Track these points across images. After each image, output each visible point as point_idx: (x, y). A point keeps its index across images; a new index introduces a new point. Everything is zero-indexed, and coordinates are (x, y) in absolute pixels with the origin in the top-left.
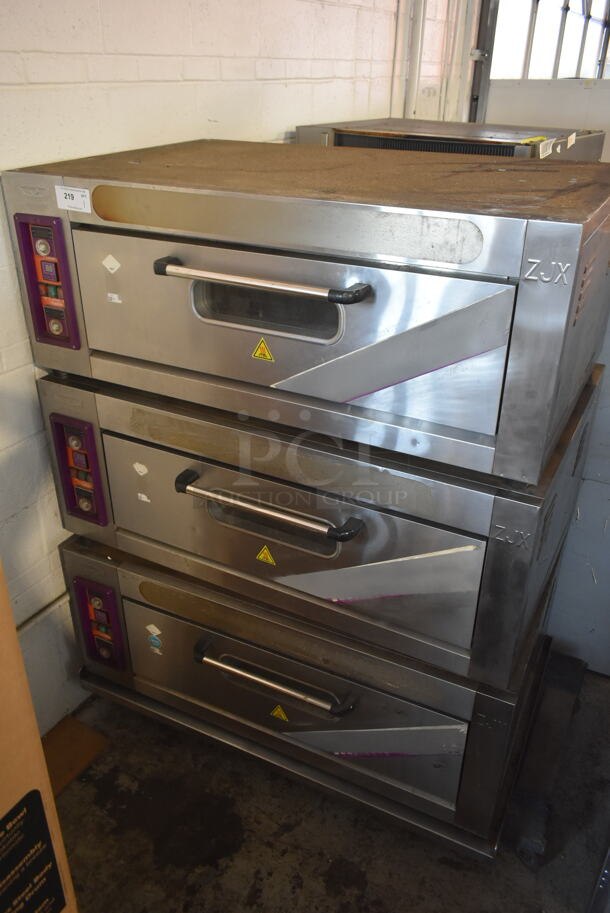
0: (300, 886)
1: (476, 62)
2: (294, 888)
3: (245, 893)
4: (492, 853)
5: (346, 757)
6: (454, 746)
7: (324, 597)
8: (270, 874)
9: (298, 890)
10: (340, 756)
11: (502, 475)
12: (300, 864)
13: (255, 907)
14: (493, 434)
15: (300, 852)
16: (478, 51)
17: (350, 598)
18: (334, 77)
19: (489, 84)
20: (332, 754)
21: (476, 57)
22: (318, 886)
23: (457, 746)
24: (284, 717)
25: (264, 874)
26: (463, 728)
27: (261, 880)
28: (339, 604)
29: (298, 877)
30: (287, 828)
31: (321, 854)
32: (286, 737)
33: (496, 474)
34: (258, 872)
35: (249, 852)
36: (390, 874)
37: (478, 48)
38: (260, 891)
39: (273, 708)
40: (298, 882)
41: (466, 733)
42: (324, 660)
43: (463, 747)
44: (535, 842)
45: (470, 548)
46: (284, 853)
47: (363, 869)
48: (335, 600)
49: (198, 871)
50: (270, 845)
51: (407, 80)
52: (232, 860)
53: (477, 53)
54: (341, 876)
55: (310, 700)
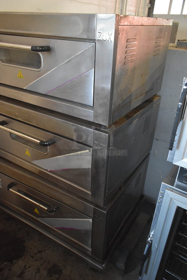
0: (39, 272)
1: (149, 8)
2: (36, 273)
3: (19, 273)
4: (103, 267)
5: (57, 228)
6: (88, 227)
7: (46, 169)
8: (29, 267)
9: (37, 274)
10: (55, 228)
11: (96, 122)
12: (41, 265)
13: (21, 278)
14: (92, 106)
15: (42, 260)
16: (150, 4)
17: (53, 170)
18: (91, 3)
19: (153, 16)
20: (53, 227)
21: (149, 7)
22: (45, 273)
23: (89, 227)
24: (38, 212)
25: (27, 267)
26: (91, 220)
27: (26, 269)
28: (50, 171)
29: (39, 269)
30: (40, 252)
31: (49, 262)
32: (39, 219)
33: (94, 122)
34: (26, 266)
35: (25, 259)
36: (71, 271)
37: (150, 3)
38: (24, 272)
39: (34, 209)
40: (38, 271)
41: (92, 222)
42: (47, 192)
43: (92, 228)
44: (121, 265)
45: (87, 151)
46: (37, 260)
47: (62, 269)
48: (49, 170)
49: (5, 263)
50: (32, 257)
51: (121, 10)
52: (18, 261)
53: (149, 5)
54: (54, 270)
55: (41, 206)
